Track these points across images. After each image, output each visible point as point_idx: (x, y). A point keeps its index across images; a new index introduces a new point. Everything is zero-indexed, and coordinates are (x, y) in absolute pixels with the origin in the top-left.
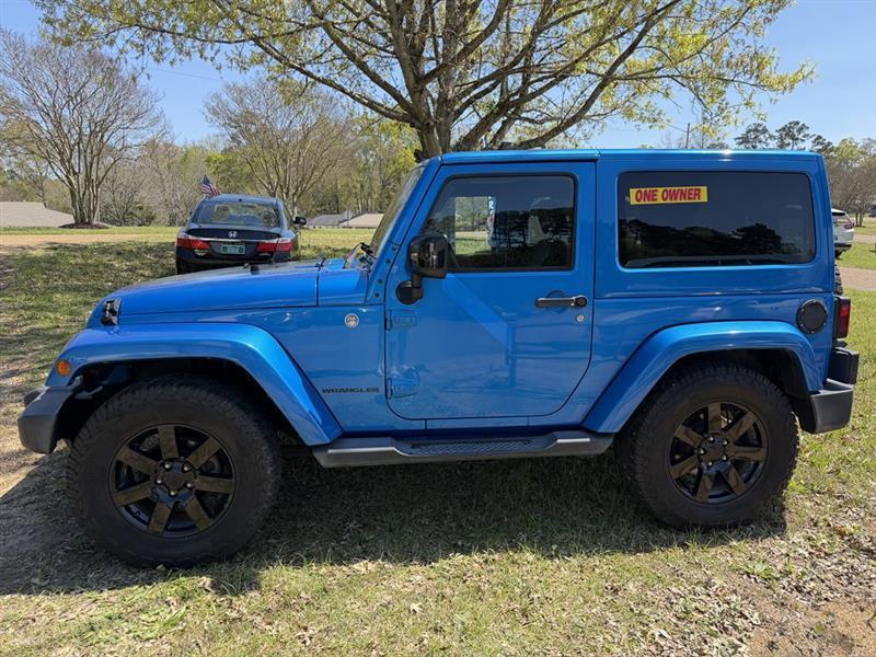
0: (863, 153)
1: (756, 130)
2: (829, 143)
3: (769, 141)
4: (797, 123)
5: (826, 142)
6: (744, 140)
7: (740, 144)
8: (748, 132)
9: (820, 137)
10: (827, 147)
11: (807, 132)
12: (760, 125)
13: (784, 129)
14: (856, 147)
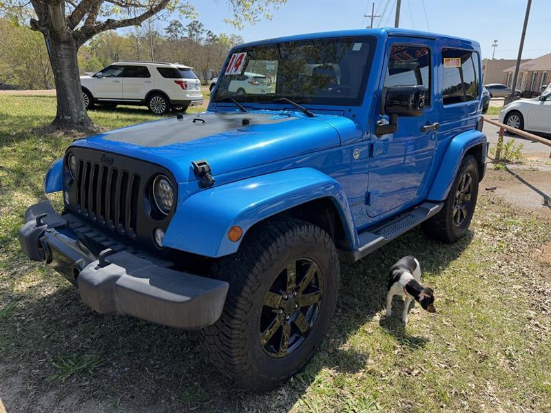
0: (231, 43)
1: (175, 24)
2: (215, 36)
3: (183, 32)
4: (197, 22)
5: (214, 35)
6: (170, 30)
7: (168, 32)
8: (171, 25)
9: (210, 32)
10: (214, 39)
11: (203, 28)
12: (178, 22)
13: (190, 25)
14: (227, 39)
